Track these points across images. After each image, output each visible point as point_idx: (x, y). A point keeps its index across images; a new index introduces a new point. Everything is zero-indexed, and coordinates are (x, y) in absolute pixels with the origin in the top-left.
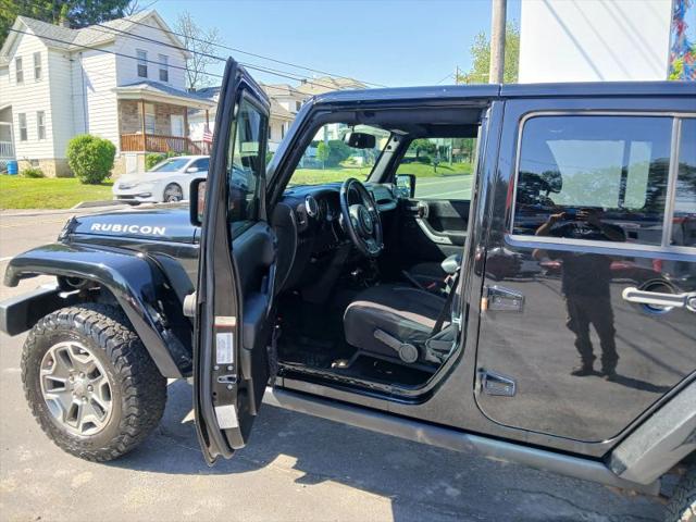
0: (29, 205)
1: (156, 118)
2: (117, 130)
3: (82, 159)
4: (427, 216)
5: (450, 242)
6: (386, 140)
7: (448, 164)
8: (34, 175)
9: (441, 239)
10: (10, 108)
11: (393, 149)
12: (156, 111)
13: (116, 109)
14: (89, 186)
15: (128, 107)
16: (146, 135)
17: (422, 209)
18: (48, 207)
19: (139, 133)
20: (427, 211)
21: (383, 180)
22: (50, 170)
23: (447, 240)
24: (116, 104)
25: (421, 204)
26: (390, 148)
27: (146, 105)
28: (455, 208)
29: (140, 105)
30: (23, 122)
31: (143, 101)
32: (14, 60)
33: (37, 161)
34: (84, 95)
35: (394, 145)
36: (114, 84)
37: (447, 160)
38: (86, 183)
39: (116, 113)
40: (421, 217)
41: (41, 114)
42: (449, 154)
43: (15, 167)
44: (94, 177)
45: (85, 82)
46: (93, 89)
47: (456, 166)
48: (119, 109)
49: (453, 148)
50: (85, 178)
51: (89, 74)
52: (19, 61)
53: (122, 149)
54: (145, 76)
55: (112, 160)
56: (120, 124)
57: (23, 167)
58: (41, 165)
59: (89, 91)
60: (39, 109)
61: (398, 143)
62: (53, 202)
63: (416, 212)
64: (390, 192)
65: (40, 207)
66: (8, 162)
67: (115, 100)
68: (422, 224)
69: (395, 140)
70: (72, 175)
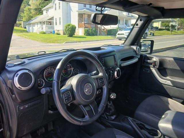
0: (53, 42)
1: (88, 18)
2: (78, 22)
3: (67, 30)
4: (157, 67)
5: (171, 84)
6: (135, 20)
7: (176, 31)
8: (58, 34)
9: (165, 81)
10: (53, 17)
11: (139, 26)
12: (88, 16)
13: (77, 16)
14: (69, 37)
15: (81, 16)
16: (84, 23)
17: (155, 62)
18: (58, 43)
19: (83, 23)
20: (158, 64)
21: (133, 44)
22: (61, 33)
23: (169, 83)
24: (77, 15)
25: (154, 59)
26: (137, 25)
27: (85, 15)
28: (177, 63)
29: (84, 15)
30: (56, 21)
31: (84, 14)
32: (54, 5)
33: (59, 30)
34: (70, 13)
35: (140, 23)
36: (77, 9)
37: (176, 30)
38: (68, 36)
39: (77, 17)
40: (154, 67)
41: (60, 18)
42: (176, 28)
43: (54, 32)
44: (71, 35)
45: (71, 9)
46: (72, 11)
47: (179, 32)
48: (78, 17)
49: (178, 26)
50: (68, 35)
51: (71, 7)
52: (56, 4)
53: (79, 27)
54: (86, 7)
55: (75, 30)
56: (78, 21)
57: (56, 32)
58: (60, 31)
59: (71, 12)
60: (60, 17)
61: (142, 22)
62: (59, 41)
63: (151, 64)
64: (135, 51)
65: (56, 43)
66: (53, 31)
67: (77, 14)
68: (154, 71)
69: (141, 20)
70: (65, 34)
